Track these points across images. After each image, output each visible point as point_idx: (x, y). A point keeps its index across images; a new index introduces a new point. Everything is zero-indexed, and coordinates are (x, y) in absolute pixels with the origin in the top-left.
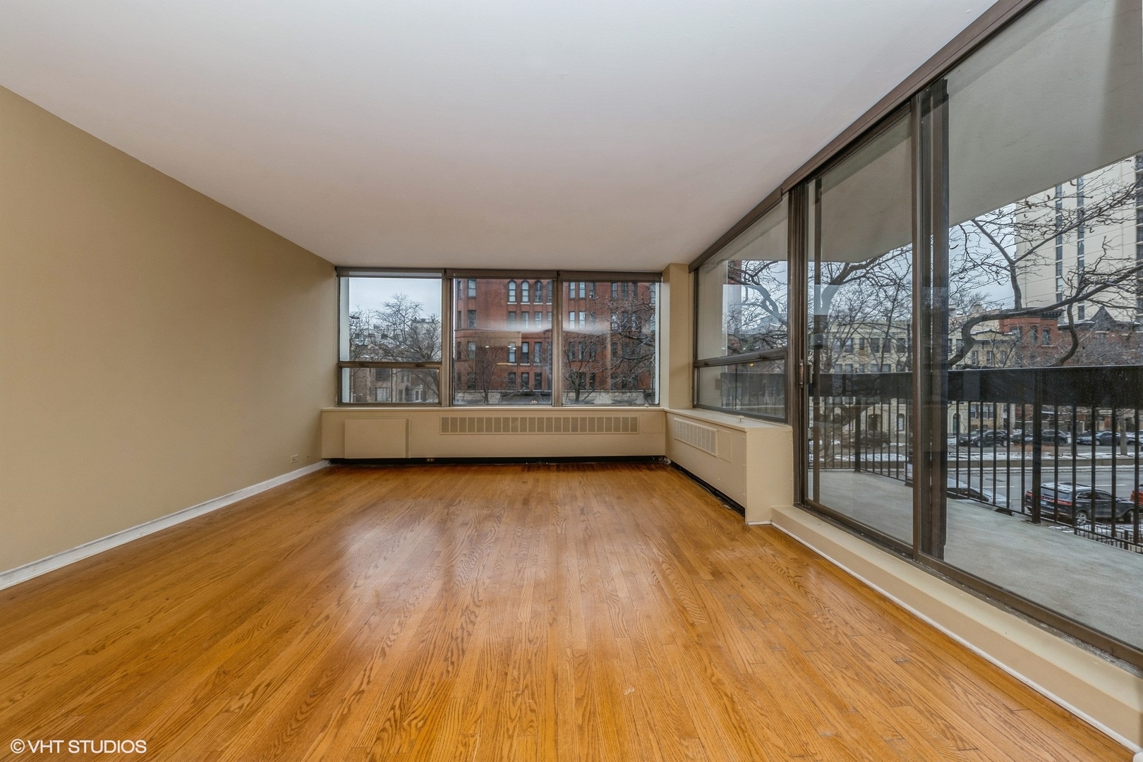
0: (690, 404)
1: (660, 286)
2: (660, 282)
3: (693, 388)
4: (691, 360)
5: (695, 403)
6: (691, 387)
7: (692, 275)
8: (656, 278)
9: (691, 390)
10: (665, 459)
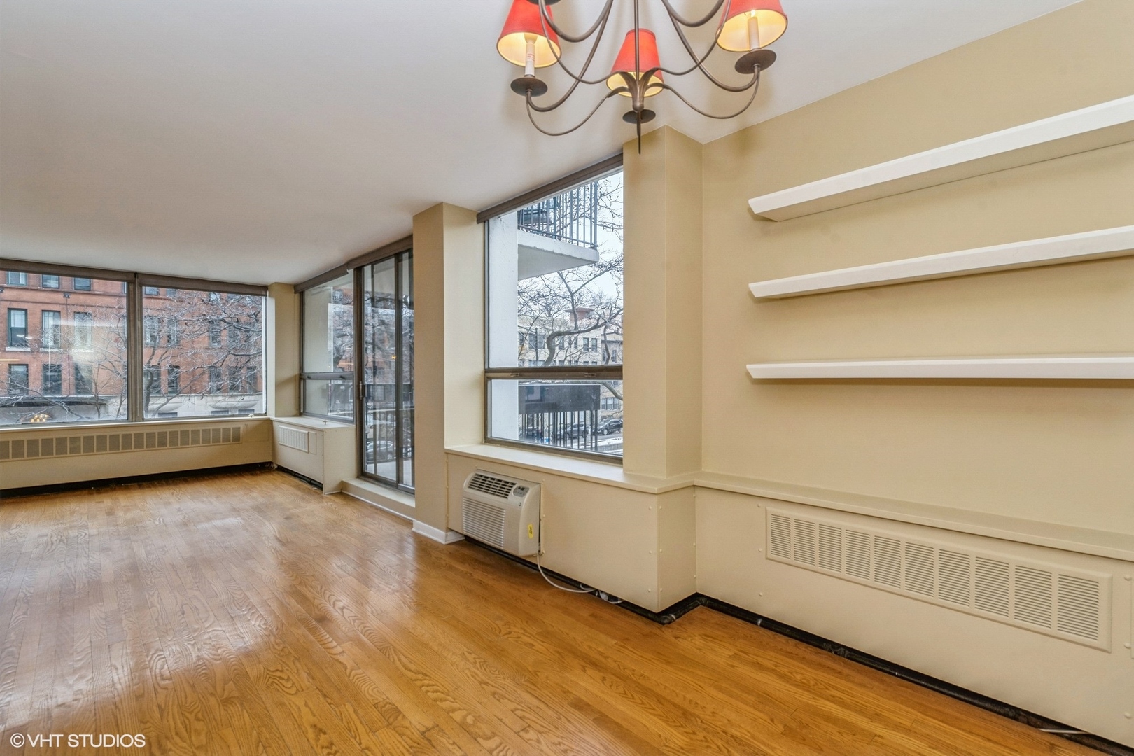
0: (294, 411)
1: (266, 300)
2: (266, 296)
3: (300, 398)
4: (296, 372)
5: (302, 411)
6: (297, 397)
7: (297, 296)
8: (263, 293)
9: (298, 399)
10: (272, 465)
